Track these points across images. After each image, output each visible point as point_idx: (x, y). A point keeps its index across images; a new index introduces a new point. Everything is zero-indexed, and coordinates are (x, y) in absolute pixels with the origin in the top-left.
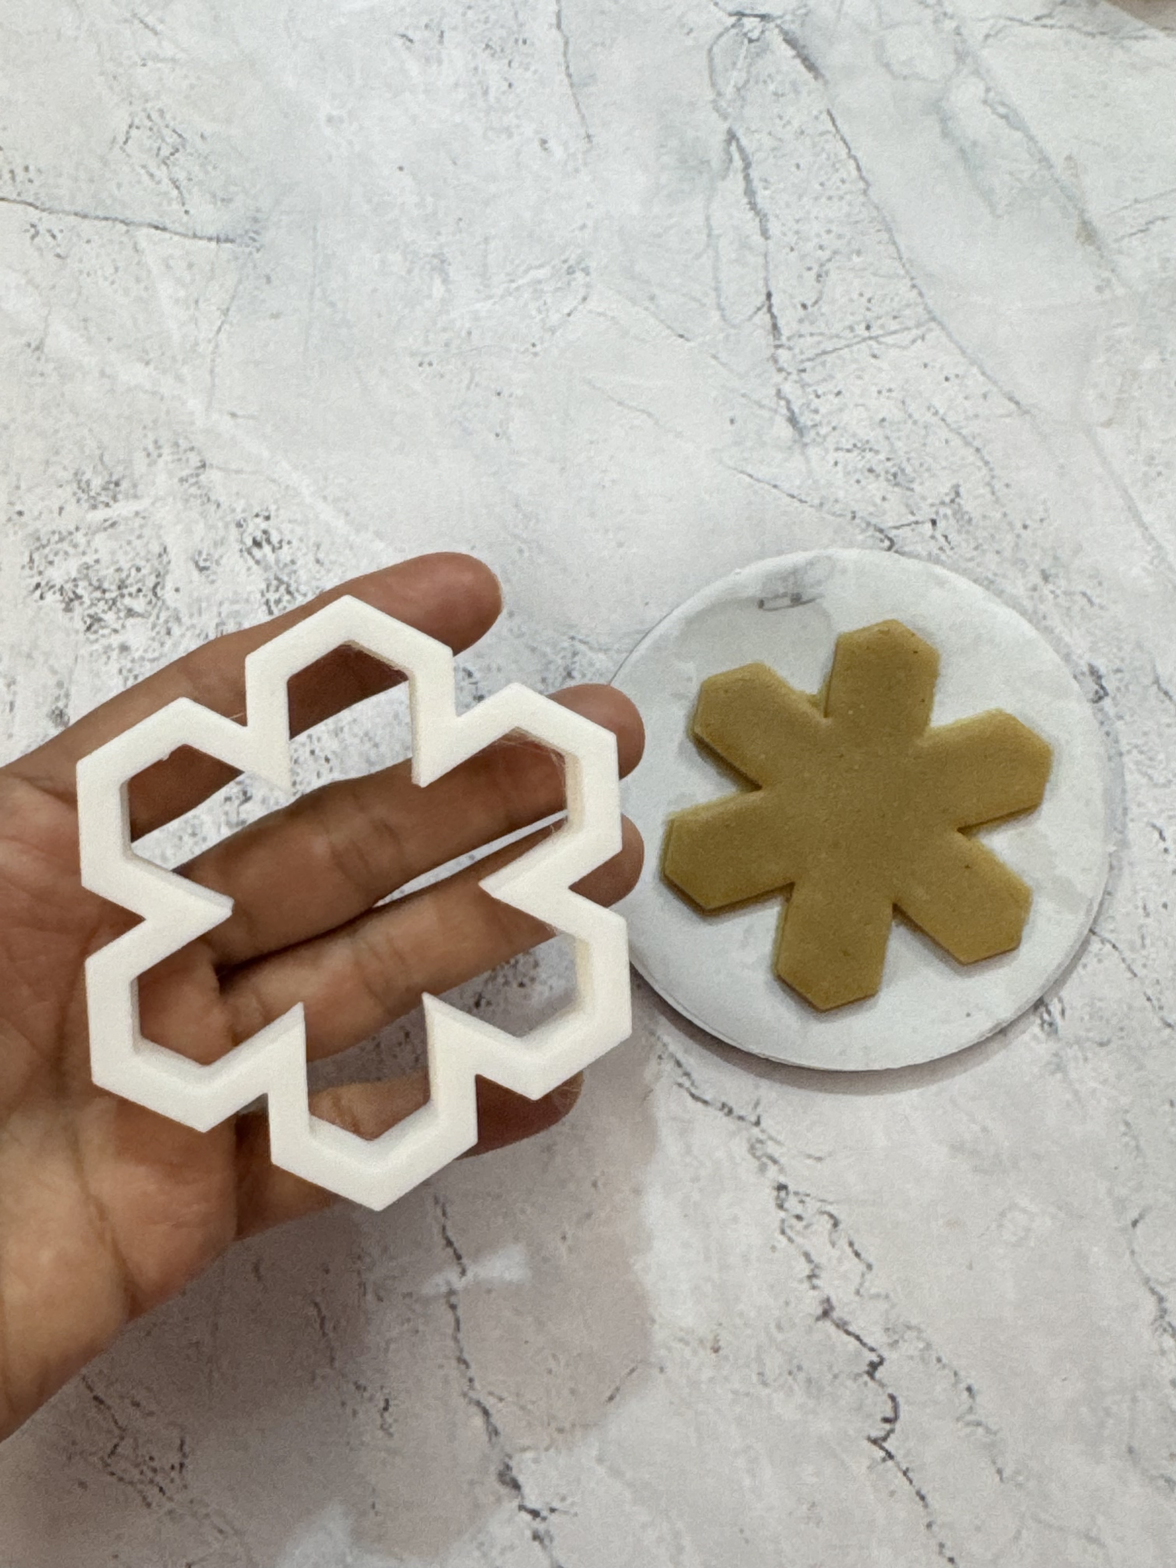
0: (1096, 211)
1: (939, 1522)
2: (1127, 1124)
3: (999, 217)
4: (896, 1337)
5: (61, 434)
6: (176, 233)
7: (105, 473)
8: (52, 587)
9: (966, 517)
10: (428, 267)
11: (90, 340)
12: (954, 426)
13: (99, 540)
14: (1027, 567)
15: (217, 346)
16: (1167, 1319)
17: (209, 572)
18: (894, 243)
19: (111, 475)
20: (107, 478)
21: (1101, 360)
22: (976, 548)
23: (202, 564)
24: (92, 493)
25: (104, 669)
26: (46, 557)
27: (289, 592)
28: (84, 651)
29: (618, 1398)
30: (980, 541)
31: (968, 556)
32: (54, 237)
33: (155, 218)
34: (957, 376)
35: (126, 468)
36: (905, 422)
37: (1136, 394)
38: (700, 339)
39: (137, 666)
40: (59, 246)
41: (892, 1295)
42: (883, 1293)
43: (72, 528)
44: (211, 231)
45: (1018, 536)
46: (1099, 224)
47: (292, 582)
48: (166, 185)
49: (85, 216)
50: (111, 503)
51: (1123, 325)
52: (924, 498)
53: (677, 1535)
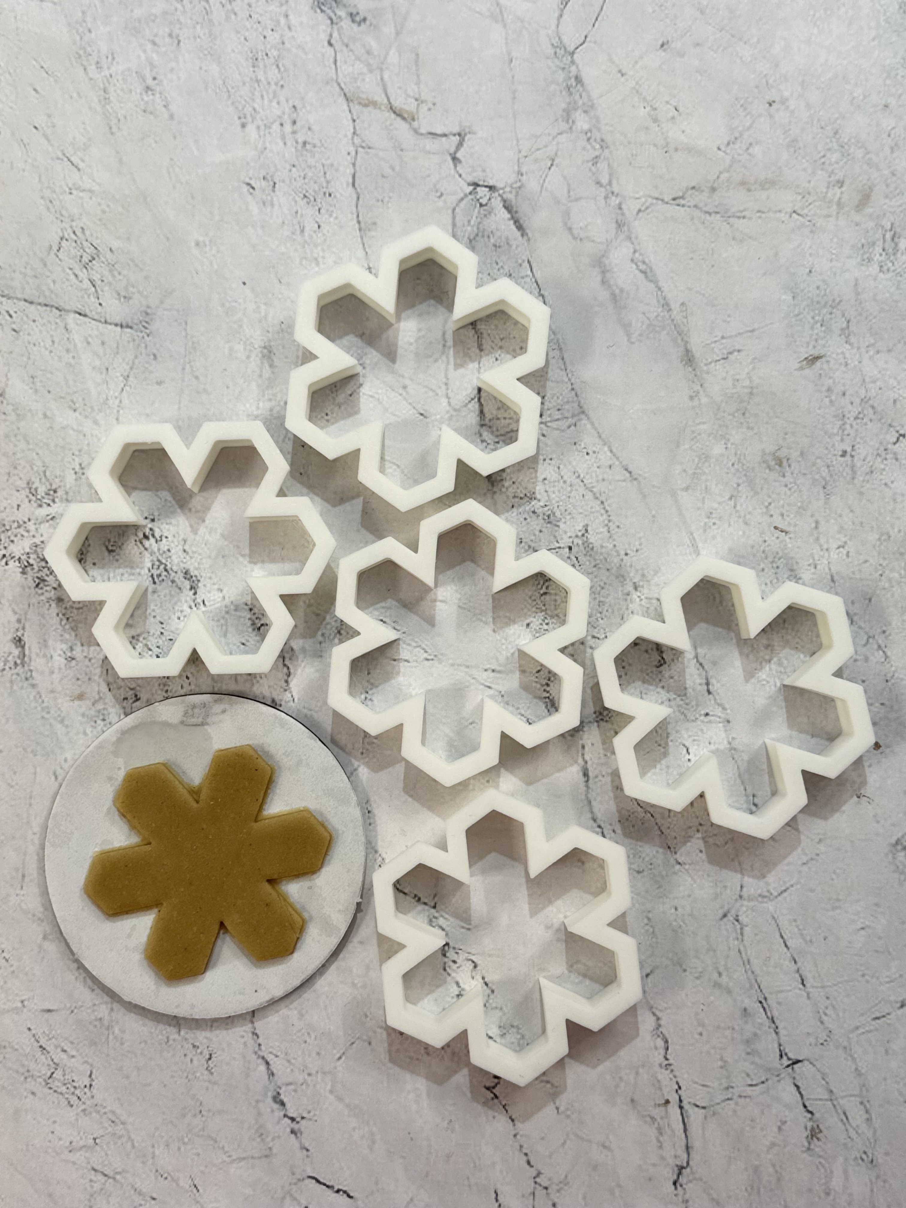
0: (696, 342)
1: (521, 1133)
2: (649, 919)
3: (632, 343)
4: (504, 1031)
5: (19, 455)
6: (94, 320)
7: (47, 484)
8: (14, 557)
9: (591, 546)
10: (260, 355)
11: (36, 391)
12: (589, 486)
13: (44, 527)
14: (625, 580)
15: (121, 401)
16: (660, 1029)
17: (114, 554)
18: (563, 359)
19: (51, 485)
20: (49, 487)
21: (687, 446)
22: (595, 566)
23: (110, 548)
24: (39, 497)
25: (46, 612)
26: (9, 537)
27: (166, 570)
28: (34, 601)
29: (343, 1058)
30: (598, 562)
31: (590, 571)
32: (11, 316)
33: (79, 307)
34: (594, 452)
35: (61, 481)
36: (558, 481)
37: (707, 471)
38: (433, 418)
39: (69, 612)
40: (14, 323)
41: (504, 1008)
42: (499, 1006)
43: (26, 520)
44: (117, 320)
45: (622, 560)
46: (697, 352)
47: (168, 563)
48: (86, 284)
49: (31, 303)
50: (52, 504)
51: (704, 423)
52: (565, 532)
53: (372, 1134)
